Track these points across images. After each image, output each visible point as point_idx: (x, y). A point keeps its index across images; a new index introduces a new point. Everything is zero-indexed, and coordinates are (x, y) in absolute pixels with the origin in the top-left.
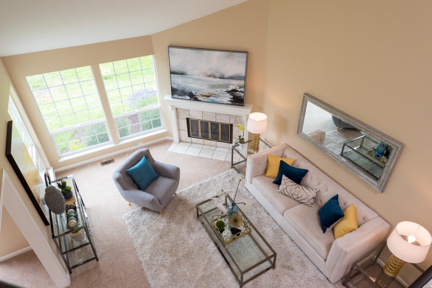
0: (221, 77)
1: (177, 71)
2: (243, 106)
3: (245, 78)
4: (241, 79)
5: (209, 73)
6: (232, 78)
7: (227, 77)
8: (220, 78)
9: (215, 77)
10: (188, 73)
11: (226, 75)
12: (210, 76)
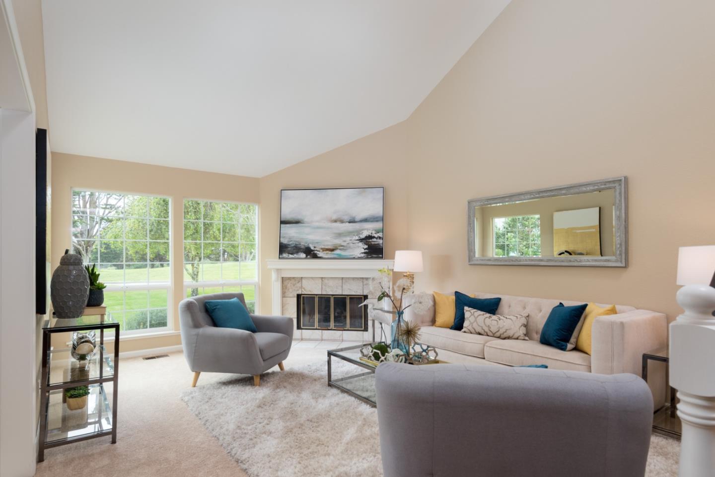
0: (351, 221)
1: (291, 220)
2: (382, 258)
3: (382, 219)
4: (377, 221)
5: (334, 217)
6: (365, 220)
7: (358, 220)
8: (350, 222)
9: (342, 222)
10: (306, 220)
11: (358, 218)
12: (335, 221)
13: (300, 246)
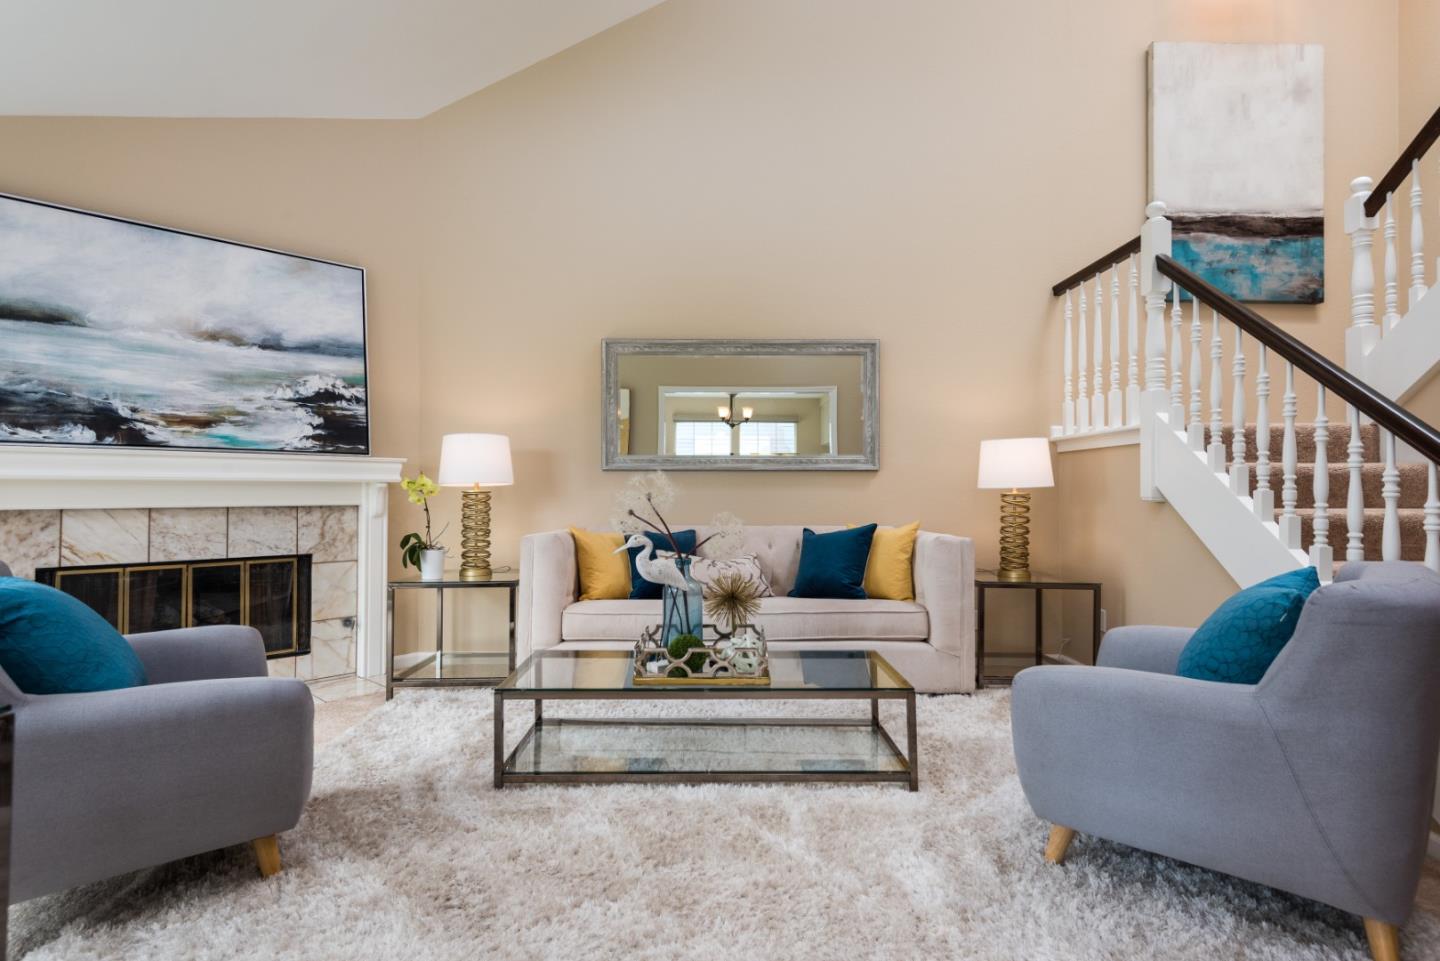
0: (267, 343)
2: (366, 452)
3: (362, 352)
4: (349, 355)
5: (209, 324)
6: (314, 348)
7: (291, 345)
8: (264, 346)
9: (237, 341)
10: (92, 315)
11: (289, 339)
12: (214, 337)
13: (69, 400)
